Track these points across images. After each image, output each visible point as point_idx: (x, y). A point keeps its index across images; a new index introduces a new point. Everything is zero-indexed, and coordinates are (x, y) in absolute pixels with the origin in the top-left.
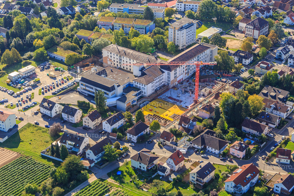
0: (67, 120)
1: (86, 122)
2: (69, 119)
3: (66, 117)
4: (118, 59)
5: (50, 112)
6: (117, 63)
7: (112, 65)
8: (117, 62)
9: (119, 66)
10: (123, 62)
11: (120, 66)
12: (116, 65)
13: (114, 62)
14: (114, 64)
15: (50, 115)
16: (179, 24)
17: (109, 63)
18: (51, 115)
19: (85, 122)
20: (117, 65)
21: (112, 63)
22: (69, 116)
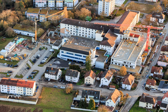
0: (70, 81)
4: (75, 29)
5: (56, 77)
6: (74, 33)
7: (69, 34)
8: (74, 31)
9: (75, 35)
10: (80, 31)
11: (77, 34)
12: (72, 34)
13: (71, 32)
14: (71, 33)
17: (66, 33)
18: (56, 79)
20: (74, 34)
21: (69, 32)
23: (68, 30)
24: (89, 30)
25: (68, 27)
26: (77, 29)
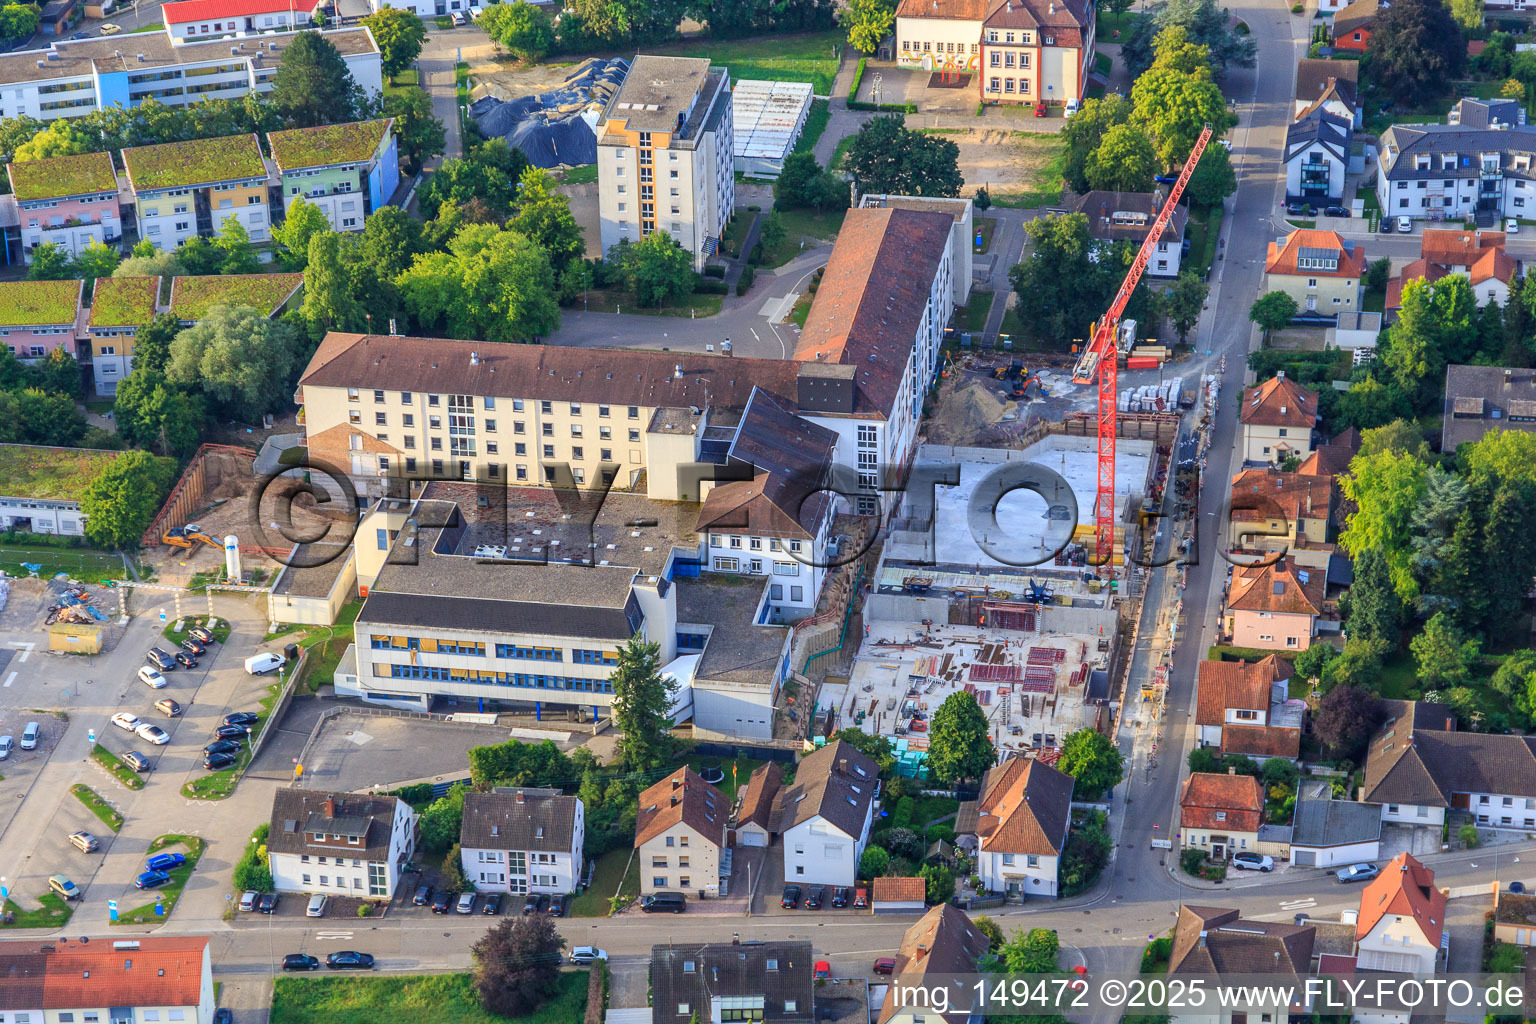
0: (504, 887)
1: (664, 864)
2: (518, 877)
3: (504, 868)
4: (445, 423)
5: (372, 870)
6: (437, 455)
8: (436, 445)
11: (464, 464)
13: (410, 453)
14: (411, 464)
15: (364, 893)
16: (653, 108)
17: (363, 464)
18: (374, 891)
19: (656, 864)
21: (393, 458)
22: (528, 855)
23: (382, 436)
24: (576, 411)
25: (380, 408)
26: (459, 424)
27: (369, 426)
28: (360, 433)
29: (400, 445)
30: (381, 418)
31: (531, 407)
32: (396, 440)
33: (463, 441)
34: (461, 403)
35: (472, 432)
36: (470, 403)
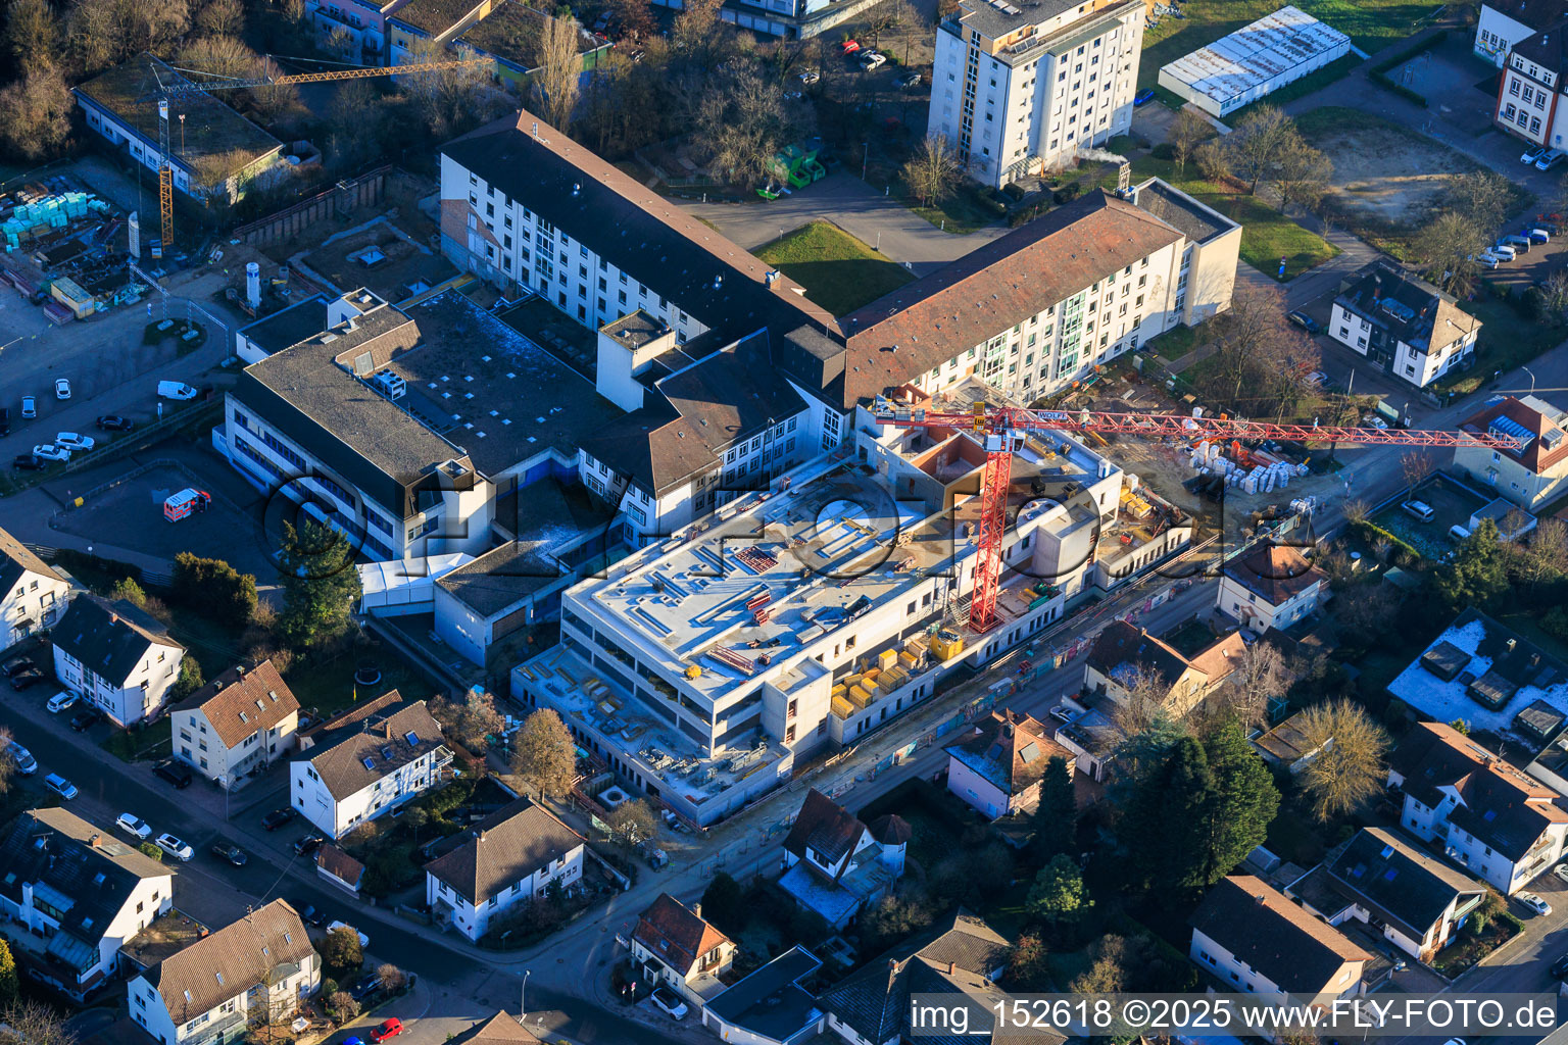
0: (81, 692)
1: (188, 738)
2: (89, 688)
3: (78, 675)
4: (533, 240)
6: (526, 264)
7: (495, 262)
8: (526, 255)
9: (535, 283)
10: (564, 270)
11: (544, 284)
13: (507, 252)
14: (508, 262)
16: (1011, 11)
17: (476, 244)
19: (184, 736)
20: (525, 272)
22: (96, 674)
23: (490, 227)
24: (623, 279)
25: (490, 200)
26: (545, 246)
27: (481, 209)
28: (475, 215)
29: (502, 242)
30: (490, 210)
31: (593, 260)
32: (500, 232)
33: (545, 262)
34: (546, 227)
35: (551, 257)
36: (552, 231)
